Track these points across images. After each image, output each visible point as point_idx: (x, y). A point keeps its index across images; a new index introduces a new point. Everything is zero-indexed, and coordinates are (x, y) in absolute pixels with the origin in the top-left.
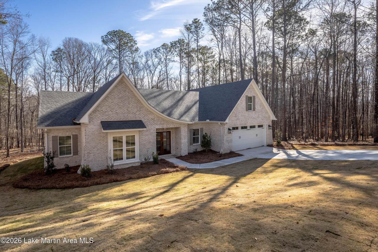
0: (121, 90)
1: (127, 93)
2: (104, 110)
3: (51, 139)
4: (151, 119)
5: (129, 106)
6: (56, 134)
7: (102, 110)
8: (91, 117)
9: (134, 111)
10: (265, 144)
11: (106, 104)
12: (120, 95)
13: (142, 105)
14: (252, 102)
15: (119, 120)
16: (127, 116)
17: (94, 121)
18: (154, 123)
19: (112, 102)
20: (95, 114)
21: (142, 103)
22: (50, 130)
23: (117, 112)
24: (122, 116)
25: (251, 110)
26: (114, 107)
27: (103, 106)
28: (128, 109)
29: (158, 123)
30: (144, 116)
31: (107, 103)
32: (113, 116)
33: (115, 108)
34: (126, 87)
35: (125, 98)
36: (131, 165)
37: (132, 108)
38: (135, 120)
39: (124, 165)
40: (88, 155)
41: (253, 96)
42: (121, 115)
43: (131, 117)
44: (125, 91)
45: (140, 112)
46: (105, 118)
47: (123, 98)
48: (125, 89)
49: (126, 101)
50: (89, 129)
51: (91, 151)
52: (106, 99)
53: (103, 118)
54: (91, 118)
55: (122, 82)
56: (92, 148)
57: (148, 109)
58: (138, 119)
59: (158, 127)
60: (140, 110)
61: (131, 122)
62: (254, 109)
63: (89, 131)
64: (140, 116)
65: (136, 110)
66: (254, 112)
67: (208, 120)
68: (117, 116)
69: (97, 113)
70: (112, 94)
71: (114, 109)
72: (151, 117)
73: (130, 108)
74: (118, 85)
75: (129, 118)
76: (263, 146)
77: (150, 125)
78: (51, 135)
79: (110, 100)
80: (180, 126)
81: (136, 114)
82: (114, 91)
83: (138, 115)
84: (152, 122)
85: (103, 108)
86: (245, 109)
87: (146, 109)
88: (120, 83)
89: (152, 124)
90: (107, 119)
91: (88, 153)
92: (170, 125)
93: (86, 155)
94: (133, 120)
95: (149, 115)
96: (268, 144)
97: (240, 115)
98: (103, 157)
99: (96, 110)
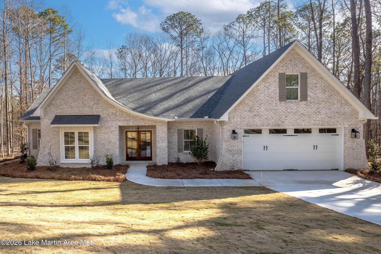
0: (76, 81)
1: (83, 84)
2: (58, 104)
3: (31, 132)
4: (111, 114)
5: (85, 98)
6: (35, 127)
7: (56, 104)
8: (46, 110)
9: (90, 105)
10: (342, 167)
11: (60, 97)
12: (74, 87)
13: (100, 97)
14: (299, 85)
15: (74, 115)
16: (83, 110)
17: (48, 115)
18: (115, 119)
19: (66, 95)
20: (49, 108)
21: (100, 95)
22: (31, 123)
23: (71, 105)
24: (77, 110)
25: (297, 99)
26: (68, 100)
27: (57, 99)
28: (84, 102)
29: (122, 119)
30: (102, 109)
31: (62, 96)
32: (67, 110)
33: (70, 101)
34: (81, 77)
35: (80, 89)
36: (83, 166)
37: (88, 101)
38: (91, 114)
39: (76, 165)
40: (43, 149)
41: (301, 74)
42: (75, 109)
43: (87, 111)
44: (80, 82)
45: (97, 105)
46: (60, 112)
47: (78, 90)
48: (80, 80)
49: (81, 93)
50: (44, 123)
51: (45, 145)
52: (61, 91)
53: (57, 111)
54: (46, 112)
55: (77, 72)
56: (47, 142)
57: (107, 102)
58: (95, 114)
59: (121, 124)
60: (97, 103)
61: (87, 117)
62: (304, 97)
63: (44, 125)
64: (98, 110)
65: (92, 103)
66: (304, 102)
67: (207, 117)
68: (71, 110)
69: (51, 107)
70: (67, 86)
71: (68, 103)
72: (111, 111)
73: (86, 101)
74: (72, 76)
75: (85, 112)
76: (338, 169)
77: (110, 121)
78: (32, 128)
79: (65, 92)
80: (155, 124)
81: (93, 107)
82: (68, 82)
83: (95, 109)
84: (114, 118)
85: (57, 101)
86: (278, 98)
87: (105, 102)
88: (75, 73)
89: (113, 120)
90: (61, 113)
91: (43, 147)
92: (138, 122)
93: (42, 148)
94: (89, 114)
95: (109, 109)
96: (347, 168)
97: (263, 109)
98: (57, 152)
99: (50, 104)
